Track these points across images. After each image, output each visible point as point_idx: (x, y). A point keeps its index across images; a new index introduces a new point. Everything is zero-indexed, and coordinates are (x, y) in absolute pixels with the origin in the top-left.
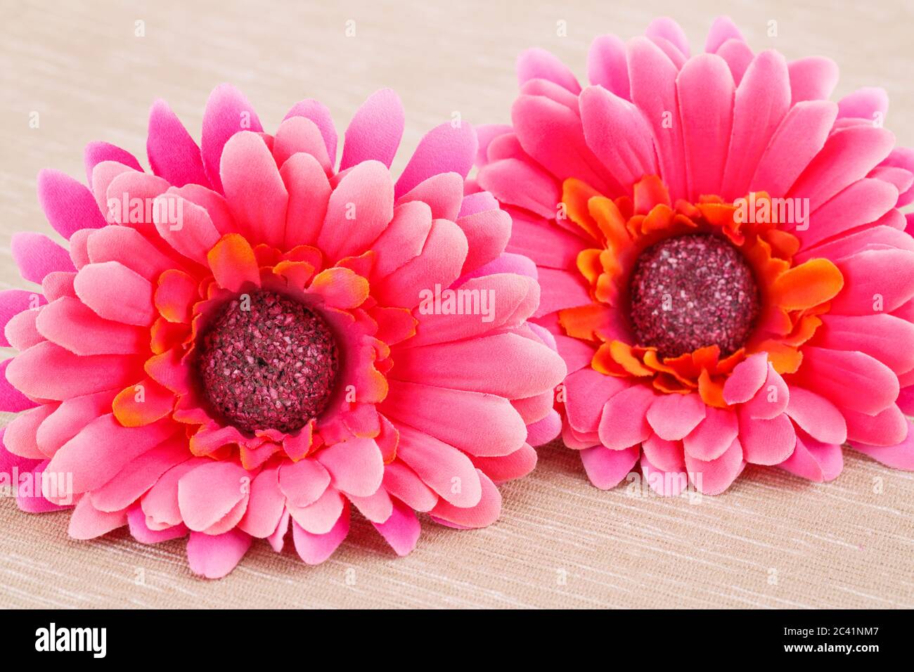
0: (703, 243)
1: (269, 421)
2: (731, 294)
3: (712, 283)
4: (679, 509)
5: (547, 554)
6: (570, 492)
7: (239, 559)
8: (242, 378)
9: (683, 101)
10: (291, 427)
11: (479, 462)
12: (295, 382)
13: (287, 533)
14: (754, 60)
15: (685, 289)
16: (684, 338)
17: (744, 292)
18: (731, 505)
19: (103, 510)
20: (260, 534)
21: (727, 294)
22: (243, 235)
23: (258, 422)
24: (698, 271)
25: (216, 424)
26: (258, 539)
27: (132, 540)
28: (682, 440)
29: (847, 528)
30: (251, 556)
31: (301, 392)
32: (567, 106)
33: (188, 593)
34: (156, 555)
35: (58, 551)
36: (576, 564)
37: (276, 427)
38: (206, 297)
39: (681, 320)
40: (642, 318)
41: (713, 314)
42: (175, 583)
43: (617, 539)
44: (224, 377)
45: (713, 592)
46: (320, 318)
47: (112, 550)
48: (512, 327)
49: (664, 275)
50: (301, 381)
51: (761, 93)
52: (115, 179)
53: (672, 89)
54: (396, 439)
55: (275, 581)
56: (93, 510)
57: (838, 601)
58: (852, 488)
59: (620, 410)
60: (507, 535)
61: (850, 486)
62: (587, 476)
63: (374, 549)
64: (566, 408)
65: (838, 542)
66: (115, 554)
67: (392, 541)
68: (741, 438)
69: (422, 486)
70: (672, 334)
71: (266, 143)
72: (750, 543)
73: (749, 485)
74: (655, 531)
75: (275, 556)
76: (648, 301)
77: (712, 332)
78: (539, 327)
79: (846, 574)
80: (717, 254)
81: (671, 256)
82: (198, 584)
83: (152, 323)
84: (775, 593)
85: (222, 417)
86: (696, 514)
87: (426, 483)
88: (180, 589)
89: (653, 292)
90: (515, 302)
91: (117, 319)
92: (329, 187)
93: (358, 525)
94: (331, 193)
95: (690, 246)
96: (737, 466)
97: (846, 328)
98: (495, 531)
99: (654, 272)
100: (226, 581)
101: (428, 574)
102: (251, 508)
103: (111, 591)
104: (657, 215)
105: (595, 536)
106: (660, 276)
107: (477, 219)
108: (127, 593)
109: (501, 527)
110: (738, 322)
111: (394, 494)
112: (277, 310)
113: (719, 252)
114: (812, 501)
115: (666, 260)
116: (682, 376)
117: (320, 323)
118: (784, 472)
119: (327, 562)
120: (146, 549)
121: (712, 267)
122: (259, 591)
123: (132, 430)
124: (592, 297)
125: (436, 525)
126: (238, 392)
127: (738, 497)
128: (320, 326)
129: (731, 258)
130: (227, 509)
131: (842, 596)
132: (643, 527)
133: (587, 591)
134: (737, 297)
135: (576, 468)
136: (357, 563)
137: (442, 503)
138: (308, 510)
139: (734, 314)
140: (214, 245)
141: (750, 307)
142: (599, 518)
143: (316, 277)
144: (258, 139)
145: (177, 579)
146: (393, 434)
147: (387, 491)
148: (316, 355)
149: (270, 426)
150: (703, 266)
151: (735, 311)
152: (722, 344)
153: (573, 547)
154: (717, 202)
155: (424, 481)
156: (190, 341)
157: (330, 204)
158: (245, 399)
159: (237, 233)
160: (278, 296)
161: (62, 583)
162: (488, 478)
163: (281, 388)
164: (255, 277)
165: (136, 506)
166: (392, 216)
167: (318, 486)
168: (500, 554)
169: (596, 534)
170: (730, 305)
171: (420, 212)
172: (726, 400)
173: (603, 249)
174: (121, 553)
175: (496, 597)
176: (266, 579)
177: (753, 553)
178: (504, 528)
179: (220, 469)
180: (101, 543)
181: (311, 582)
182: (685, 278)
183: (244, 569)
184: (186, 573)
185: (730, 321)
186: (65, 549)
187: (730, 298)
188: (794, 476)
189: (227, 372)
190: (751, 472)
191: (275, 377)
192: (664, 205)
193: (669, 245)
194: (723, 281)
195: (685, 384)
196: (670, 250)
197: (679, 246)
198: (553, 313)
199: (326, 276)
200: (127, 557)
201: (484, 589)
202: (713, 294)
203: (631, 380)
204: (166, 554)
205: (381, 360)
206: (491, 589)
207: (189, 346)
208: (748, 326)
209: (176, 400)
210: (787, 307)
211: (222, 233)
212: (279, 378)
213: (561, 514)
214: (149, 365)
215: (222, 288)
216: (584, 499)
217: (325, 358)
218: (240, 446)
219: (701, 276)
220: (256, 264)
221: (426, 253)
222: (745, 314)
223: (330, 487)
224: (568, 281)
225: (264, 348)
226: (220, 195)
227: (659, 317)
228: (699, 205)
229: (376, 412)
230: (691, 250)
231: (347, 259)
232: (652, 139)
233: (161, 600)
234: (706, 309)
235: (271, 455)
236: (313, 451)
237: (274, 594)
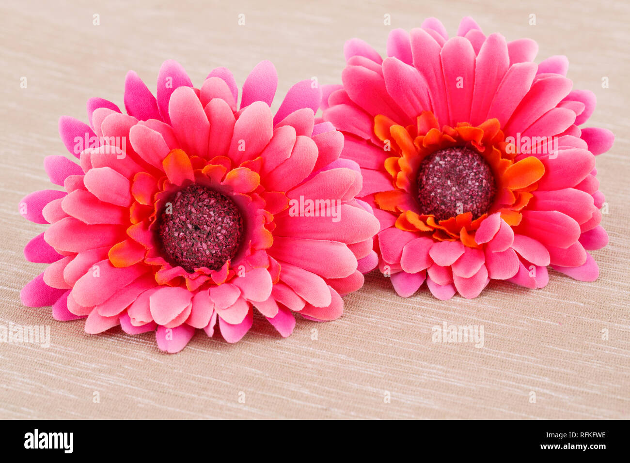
0: (460, 151)
1: (202, 263)
2: (478, 182)
3: (466, 175)
4: (450, 307)
5: (372, 334)
6: (385, 300)
7: (187, 342)
8: (185, 237)
9: (445, 65)
10: (216, 265)
11: (329, 282)
12: (217, 239)
13: (216, 324)
14: (486, 40)
15: (450, 180)
16: (450, 209)
17: (486, 180)
18: (482, 304)
19: (105, 316)
20: (200, 326)
21: (476, 182)
22: (183, 150)
23: (195, 264)
24: (458, 168)
25: (170, 266)
26: (198, 329)
27: (123, 333)
28: (451, 266)
29: (552, 314)
30: (195, 340)
31: (221, 245)
32: (376, 71)
33: (158, 361)
34: (137, 341)
35: (78, 341)
36: (389, 338)
37: (207, 266)
38: (162, 190)
39: (449, 198)
40: (425, 198)
41: (467, 194)
42: (150, 356)
43: (414, 324)
44: (175, 237)
45: (472, 351)
46: (230, 201)
47: (111, 340)
48: (346, 201)
49: (437, 171)
50: (221, 238)
51: (492, 58)
52: (106, 118)
53: (438, 59)
54: (279, 269)
55: (209, 354)
56: (99, 316)
57: (547, 354)
58: (554, 292)
59: (412, 250)
60: (348, 324)
61: (553, 291)
62: (395, 291)
63: (268, 334)
64: (381, 250)
65: (547, 322)
66: (113, 342)
67: (279, 328)
68: (487, 265)
69: (296, 296)
70: (443, 207)
71: (196, 93)
72: (493, 324)
73: (492, 292)
74: (436, 319)
75: (209, 339)
76: (428, 187)
77: (467, 204)
78: (362, 202)
79: (551, 339)
80: (468, 158)
81: (441, 160)
82: (164, 356)
83: (131, 205)
84: (509, 350)
85: (174, 262)
86: (461, 309)
87: (298, 294)
88: (153, 359)
89: (431, 182)
90: (348, 185)
91: (110, 202)
92: (234, 119)
93: (258, 321)
94: (235, 122)
95: (452, 154)
96: (484, 281)
97: (548, 198)
98: (340, 322)
99: (431, 170)
100: (180, 355)
101: (301, 347)
102: (193, 311)
103: (111, 362)
104: (431, 135)
105: (400, 323)
106: (435, 172)
107: (323, 136)
108: (121, 363)
109: (343, 320)
110: (483, 198)
111: (279, 301)
112: (205, 196)
113: (470, 156)
114: (531, 300)
115: (438, 162)
116: (450, 231)
117: (231, 204)
118: (513, 285)
119: (239, 342)
120: (131, 338)
121: (466, 166)
122: (200, 359)
123: (120, 270)
124: (394, 186)
125: (305, 320)
126: (183, 246)
127: (486, 299)
128: (231, 205)
129: (477, 160)
130: (180, 312)
131: (549, 351)
132: (429, 317)
133: (396, 353)
134: (482, 183)
135: (388, 286)
136: (258, 342)
137: (308, 305)
138: (228, 310)
139: (480, 194)
140: (166, 156)
141: (490, 189)
142: (402, 313)
143: (228, 174)
144: (191, 92)
145: (151, 354)
146: (277, 266)
147: (275, 300)
148: (229, 222)
149: (203, 266)
150: (460, 165)
151: (481, 191)
152: (474, 211)
153: (388, 329)
154: (467, 126)
155: (297, 293)
156: (153, 216)
157: (235, 129)
158: (187, 251)
159: (180, 149)
160: (205, 188)
161: (82, 359)
162: (335, 291)
163: (209, 243)
164: (191, 176)
165: (124, 313)
166: (272, 135)
167: (234, 297)
168: (344, 334)
169: (401, 322)
170: (477, 188)
171: (289, 132)
172: (477, 242)
173: (400, 157)
174: (116, 341)
175: (342, 358)
176: (205, 353)
177: (496, 329)
178: (346, 320)
179: (174, 291)
180: (104, 336)
181: (231, 353)
182: (450, 173)
183: (190, 348)
184: (156, 350)
185: (478, 198)
186: (82, 341)
187: (477, 184)
188: (519, 287)
189: (176, 234)
190: (494, 284)
191: (205, 236)
192: (435, 129)
193: (439, 154)
194: (473, 174)
195: (452, 236)
196: (440, 156)
197: (445, 154)
198: (371, 194)
199: (234, 173)
200: (120, 343)
201: (334, 354)
202: (467, 182)
203: (419, 234)
204: (143, 341)
205: (269, 223)
206: (339, 354)
207: (153, 219)
208: (489, 201)
209: (146, 251)
210: (513, 187)
211: (171, 149)
212: (208, 236)
213: (379, 312)
214: (129, 231)
215: (172, 183)
216: (393, 303)
217: (235, 224)
218: (186, 278)
219: (459, 171)
220: (192, 168)
221: (293, 156)
222: (487, 193)
223: (240, 298)
224: (380, 177)
225: (198, 219)
226: (169, 126)
227: (435, 196)
228: (457, 128)
229: (266, 254)
230: (453, 156)
231: (246, 162)
232: (427, 89)
233: (141, 365)
234: (464, 191)
235: (204, 281)
236: (230, 279)
237: (209, 360)
